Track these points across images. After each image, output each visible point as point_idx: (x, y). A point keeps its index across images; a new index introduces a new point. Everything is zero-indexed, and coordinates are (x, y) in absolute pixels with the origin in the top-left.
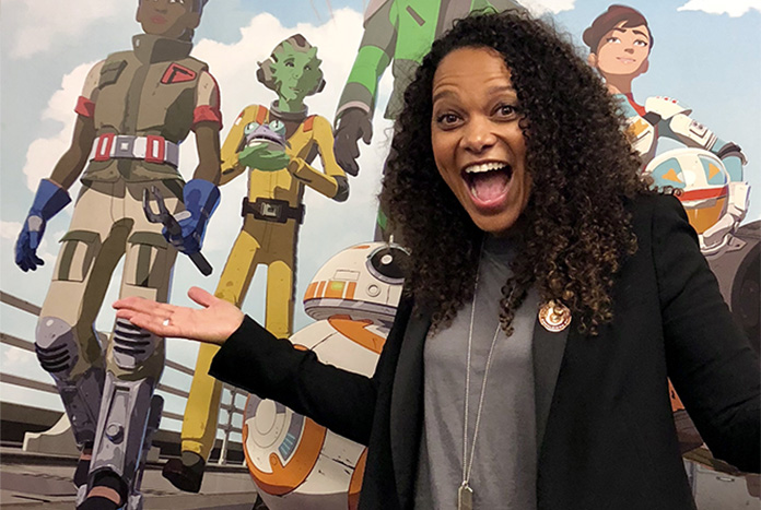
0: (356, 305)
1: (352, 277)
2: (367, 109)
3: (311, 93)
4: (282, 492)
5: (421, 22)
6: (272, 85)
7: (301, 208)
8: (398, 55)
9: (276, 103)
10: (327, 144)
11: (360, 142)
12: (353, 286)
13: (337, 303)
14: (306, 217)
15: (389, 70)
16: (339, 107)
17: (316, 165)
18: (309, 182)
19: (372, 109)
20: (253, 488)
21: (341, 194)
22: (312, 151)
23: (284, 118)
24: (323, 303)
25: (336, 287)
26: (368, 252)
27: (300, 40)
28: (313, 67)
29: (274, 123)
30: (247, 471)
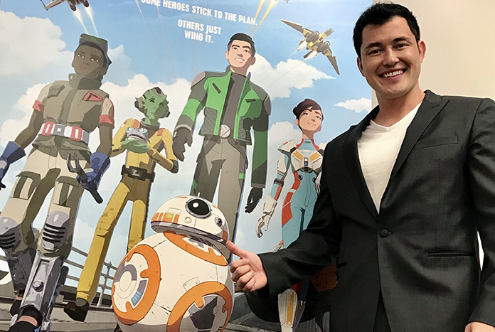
0: (178, 227)
1: (177, 212)
2: (191, 129)
3: (162, 117)
4: (131, 323)
5: (219, 92)
6: (142, 110)
7: (153, 174)
8: (207, 105)
9: (144, 120)
10: (169, 143)
11: (186, 145)
12: (177, 216)
13: (169, 225)
14: (155, 179)
15: (202, 111)
16: (176, 126)
17: (163, 153)
18: (158, 161)
19: (193, 129)
20: (115, 320)
21: (174, 169)
22: (161, 146)
23: (147, 127)
24: (161, 224)
25: (168, 216)
26: (187, 200)
27: (158, 90)
28: (164, 104)
29: (142, 129)
30: (113, 311)
